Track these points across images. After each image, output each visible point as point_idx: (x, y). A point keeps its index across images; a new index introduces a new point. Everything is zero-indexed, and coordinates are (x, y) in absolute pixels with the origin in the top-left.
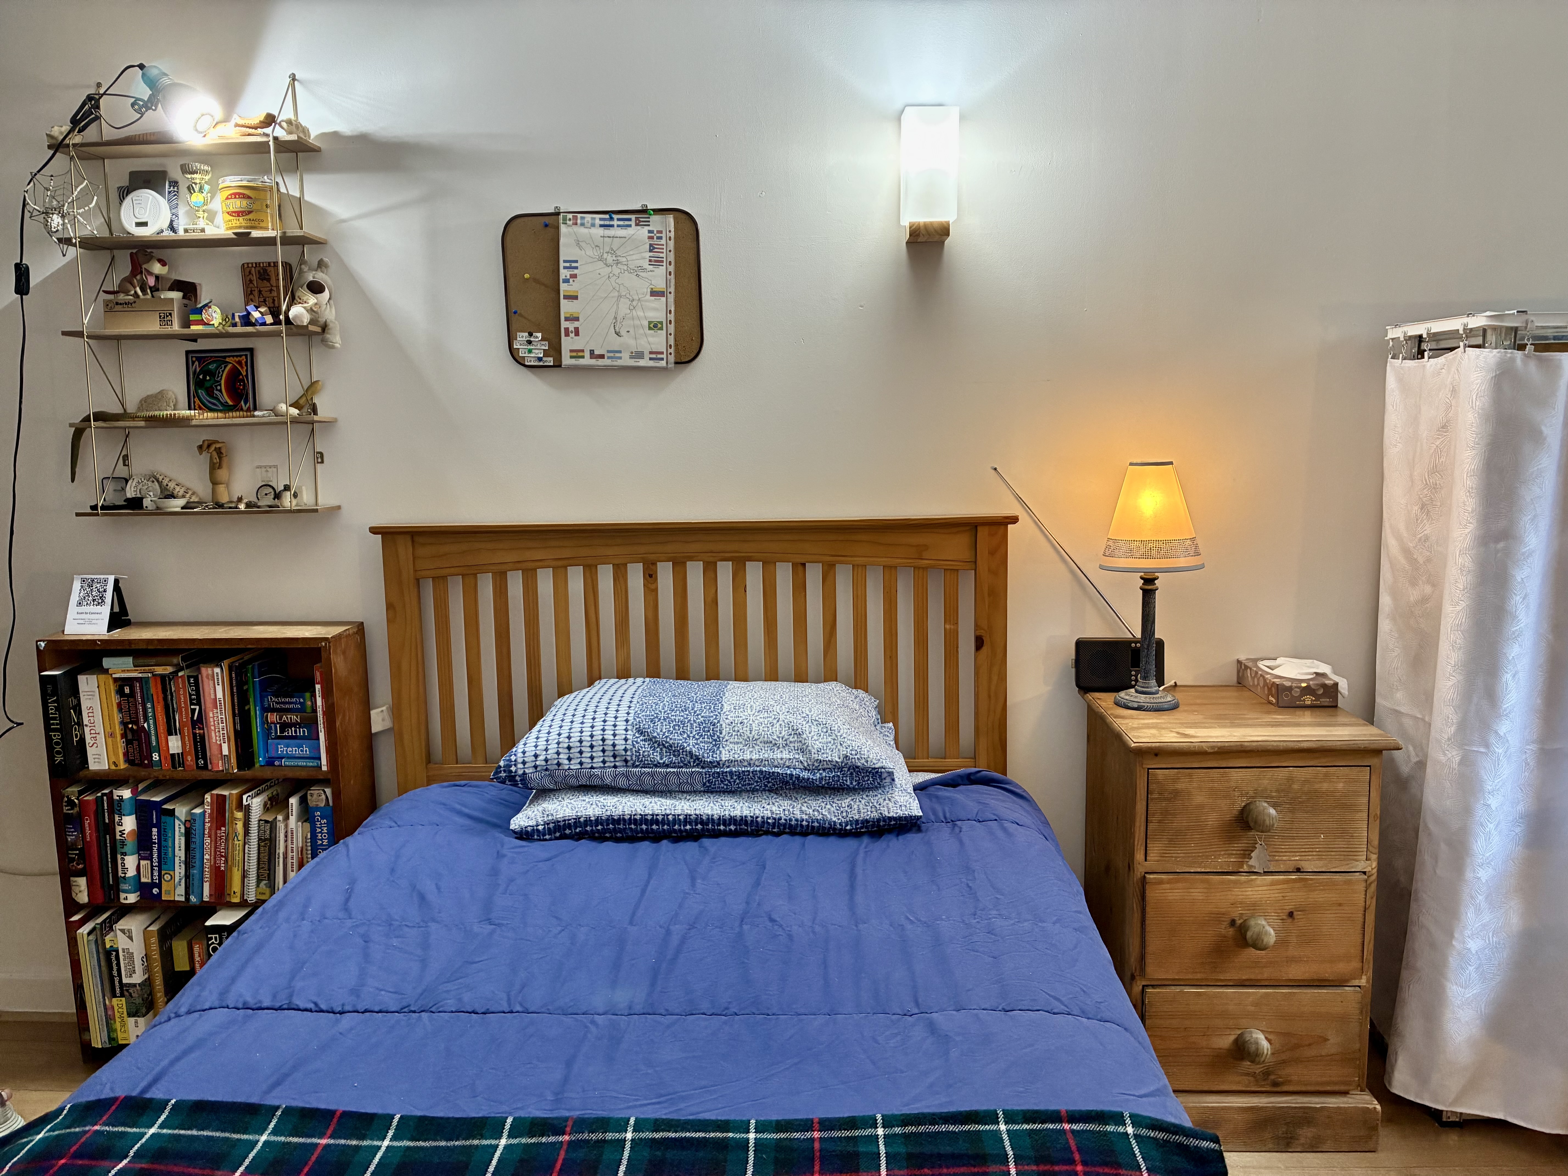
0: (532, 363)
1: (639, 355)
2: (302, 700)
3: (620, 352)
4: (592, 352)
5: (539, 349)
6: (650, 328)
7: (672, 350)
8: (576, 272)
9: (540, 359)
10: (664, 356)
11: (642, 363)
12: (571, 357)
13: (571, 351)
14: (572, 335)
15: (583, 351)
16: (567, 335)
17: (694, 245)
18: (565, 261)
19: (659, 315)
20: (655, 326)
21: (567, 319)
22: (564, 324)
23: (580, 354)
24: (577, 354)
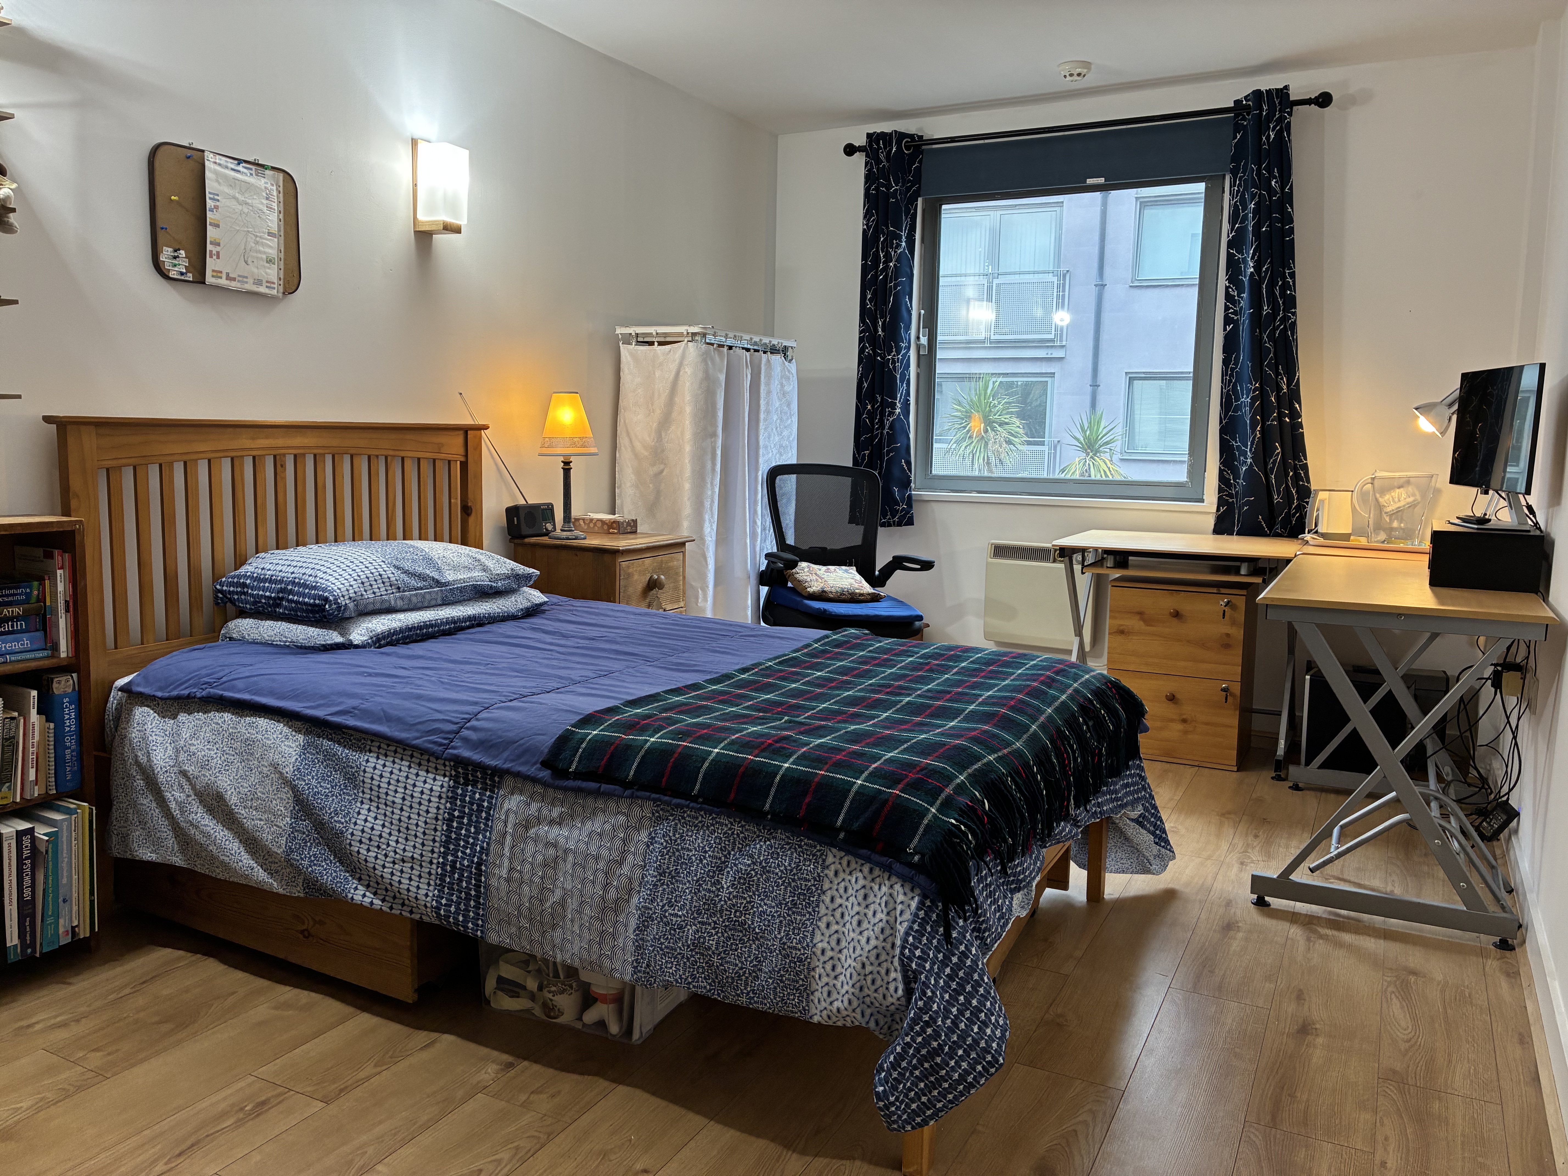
0: (175, 277)
1: (259, 282)
2: (28, 590)
3: (246, 277)
4: (228, 274)
5: (182, 264)
6: (267, 262)
7: (281, 282)
8: (218, 203)
9: (182, 274)
10: (276, 286)
11: (262, 290)
12: (213, 276)
13: (213, 271)
14: (215, 257)
15: (221, 272)
16: (211, 257)
17: (294, 201)
18: (210, 193)
19: (273, 253)
20: (270, 261)
21: (211, 243)
22: (209, 247)
23: (219, 275)
24: (217, 274)
